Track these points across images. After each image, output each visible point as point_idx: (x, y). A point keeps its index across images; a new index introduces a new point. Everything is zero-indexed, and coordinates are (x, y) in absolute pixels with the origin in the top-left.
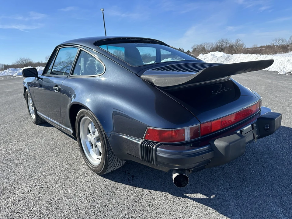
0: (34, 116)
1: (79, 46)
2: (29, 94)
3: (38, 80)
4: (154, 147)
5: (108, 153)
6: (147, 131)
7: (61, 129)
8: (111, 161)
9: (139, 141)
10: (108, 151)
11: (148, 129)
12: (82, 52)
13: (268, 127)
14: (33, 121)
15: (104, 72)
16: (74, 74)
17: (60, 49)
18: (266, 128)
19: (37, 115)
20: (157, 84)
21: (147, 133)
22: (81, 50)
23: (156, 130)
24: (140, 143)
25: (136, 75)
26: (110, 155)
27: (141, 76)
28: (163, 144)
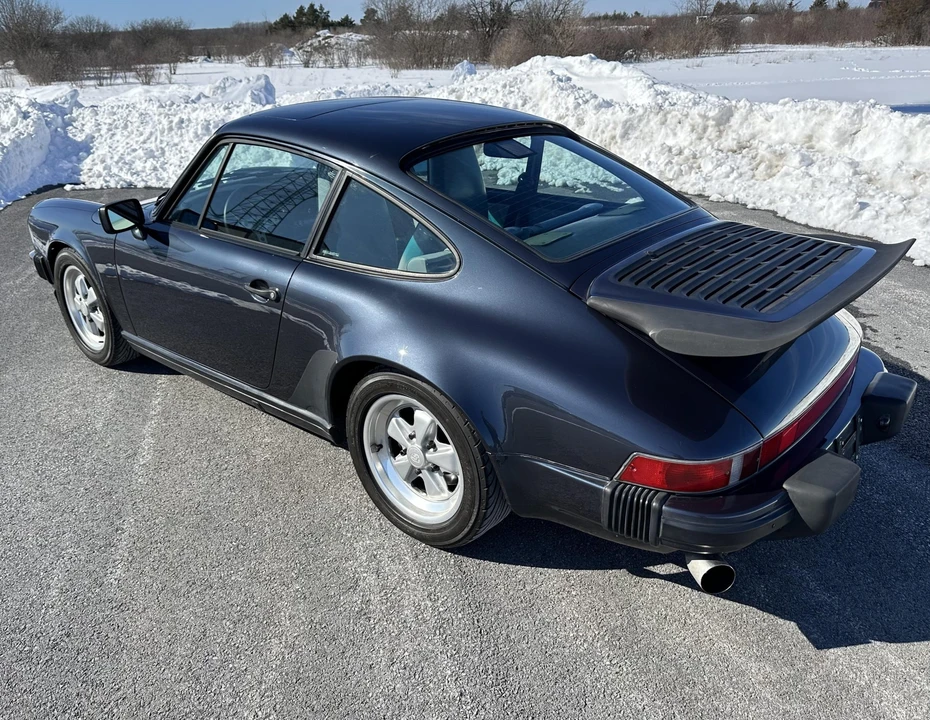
3: (145, 237)
5: (487, 504)
6: (631, 461)
7: (259, 405)
9: (603, 484)
10: (488, 499)
12: (353, 185)
15: (458, 270)
16: (325, 251)
21: (628, 466)
22: (349, 179)
23: (658, 462)
24: (608, 490)
25: (568, 290)
27: (589, 300)
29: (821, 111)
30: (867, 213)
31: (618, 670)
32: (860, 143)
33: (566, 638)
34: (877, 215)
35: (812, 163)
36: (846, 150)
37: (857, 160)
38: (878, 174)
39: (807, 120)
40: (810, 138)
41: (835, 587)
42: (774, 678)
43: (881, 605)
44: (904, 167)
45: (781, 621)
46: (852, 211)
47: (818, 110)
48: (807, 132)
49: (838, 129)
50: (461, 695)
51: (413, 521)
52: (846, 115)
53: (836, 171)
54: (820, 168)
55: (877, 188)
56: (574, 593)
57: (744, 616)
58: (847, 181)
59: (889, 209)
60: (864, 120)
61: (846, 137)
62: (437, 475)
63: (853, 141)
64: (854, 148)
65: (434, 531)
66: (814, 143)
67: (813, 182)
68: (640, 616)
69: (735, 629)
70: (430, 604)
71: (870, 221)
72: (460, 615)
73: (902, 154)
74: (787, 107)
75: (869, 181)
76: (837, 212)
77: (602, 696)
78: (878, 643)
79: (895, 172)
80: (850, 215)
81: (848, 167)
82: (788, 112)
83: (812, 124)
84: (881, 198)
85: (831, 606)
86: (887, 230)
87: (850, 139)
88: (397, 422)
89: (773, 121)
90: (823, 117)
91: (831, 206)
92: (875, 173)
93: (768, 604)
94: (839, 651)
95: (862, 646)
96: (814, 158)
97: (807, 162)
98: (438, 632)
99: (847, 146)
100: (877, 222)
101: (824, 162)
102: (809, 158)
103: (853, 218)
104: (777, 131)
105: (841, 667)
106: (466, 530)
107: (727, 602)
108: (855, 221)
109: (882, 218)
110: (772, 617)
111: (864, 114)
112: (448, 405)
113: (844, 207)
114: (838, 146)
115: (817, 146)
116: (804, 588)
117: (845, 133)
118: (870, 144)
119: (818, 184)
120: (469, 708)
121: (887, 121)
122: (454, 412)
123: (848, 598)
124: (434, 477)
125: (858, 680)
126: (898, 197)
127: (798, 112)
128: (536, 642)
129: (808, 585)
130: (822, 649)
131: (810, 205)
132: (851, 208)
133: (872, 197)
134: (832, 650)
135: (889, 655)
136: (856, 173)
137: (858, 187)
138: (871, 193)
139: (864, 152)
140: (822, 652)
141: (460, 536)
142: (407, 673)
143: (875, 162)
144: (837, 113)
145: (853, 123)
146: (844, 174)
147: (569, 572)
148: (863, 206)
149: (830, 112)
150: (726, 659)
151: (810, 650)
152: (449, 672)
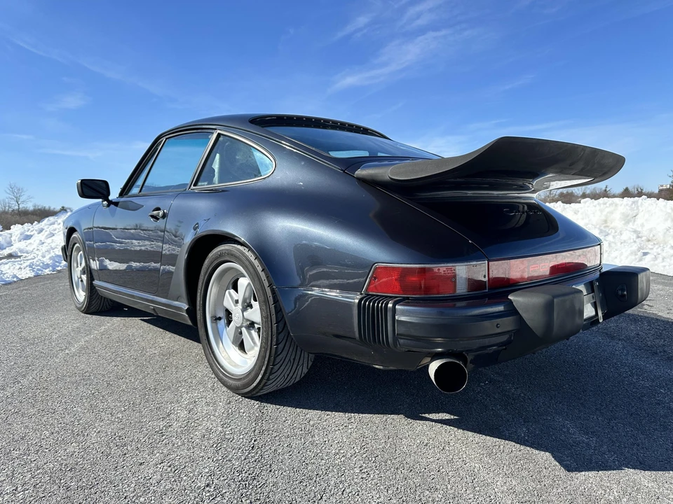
0: (81, 295)
1: (214, 127)
2: (77, 245)
3: (108, 206)
4: (390, 305)
5: (277, 340)
6: (373, 272)
7: (154, 309)
8: (282, 362)
9: (354, 298)
10: (278, 334)
11: (376, 268)
12: (221, 139)
13: (623, 290)
14: (79, 306)
16: (199, 184)
17: (166, 139)
18: (620, 292)
19: (92, 290)
20: (397, 175)
21: (372, 276)
22: (219, 135)
23: (393, 268)
24: (357, 301)
25: (344, 172)
26: (281, 346)
27: (356, 172)
28: (408, 298)
29: (610, 205)
30: (648, 258)
31: (364, 476)
32: (639, 220)
33: (328, 454)
34: (656, 258)
35: (608, 234)
36: (631, 225)
37: (638, 230)
38: (654, 236)
39: (601, 211)
40: (606, 221)
41: (594, 432)
42: (518, 489)
43: (638, 445)
44: (671, 230)
45: (537, 452)
46: (637, 257)
47: (608, 205)
48: (603, 218)
49: (623, 214)
50: (207, 486)
51: (233, 375)
52: (627, 205)
53: (624, 237)
54: (614, 237)
55: (654, 244)
56: (350, 427)
57: (502, 447)
58: (632, 241)
59: (664, 254)
60: (640, 208)
61: (629, 219)
62: (253, 332)
63: (634, 221)
64: (636, 223)
65: (244, 378)
66: (608, 224)
67: (609, 244)
68: (403, 443)
69: (489, 455)
70: (220, 429)
71: (652, 262)
72: (241, 437)
73: (669, 224)
74: (587, 203)
75: (649, 241)
76: (627, 257)
77: (340, 493)
78: (632, 470)
79: (665, 233)
80: (636, 259)
81: (632, 233)
82: (588, 207)
83: (605, 213)
84: (657, 248)
85: (588, 444)
86: (665, 266)
87: (633, 220)
88: (229, 293)
89: (579, 213)
90: (612, 208)
91: (622, 254)
92: (651, 236)
93: (527, 441)
94: (592, 474)
95: (614, 472)
96: (609, 232)
97: (604, 234)
98: (215, 446)
99: (631, 224)
100: (656, 262)
101: (616, 234)
102: (605, 231)
103: (638, 261)
104: (583, 219)
105: (590, 485)
106: (264, 368)
107: (488, 437)
108: (640, 263)
109: (660, 260)
110: (528, 448)
111: (639, 204)
112: (252, 258)
113: (631, 253)
114: (624, 224)
115: (612, 226)
116: (564, 432)
117: (628, 216)
118: (646, 220)
119: (613, 245)
120: (208, 494)
121: (654, 205)
122: (256, 263)
123: (605, 440)
124: (250, 334)
125: (606, 495)
126: (669, 246)
127: (595, 206)
128: (298, 455)
129: (568, 431)
130: (572, 471)
131: (608, 256)
132: (636, 255)
133: (652, 249)
134: (583, 473)
135: (642, 479)
136: (638, 237)
137: (640, 244)
138: (650, 247)
139: (642, 225)
140: (573, 474)
141: (260, 376)
142: (169, 469)
143: (651, 230)
144: (621, 205)
145: (632, 209)
146: (630, 239)
147: (353, 415)
148: (645, 254)
149: (616, 205)
150: (474, 475)
151: (561, 472)
152: (207, 470)
